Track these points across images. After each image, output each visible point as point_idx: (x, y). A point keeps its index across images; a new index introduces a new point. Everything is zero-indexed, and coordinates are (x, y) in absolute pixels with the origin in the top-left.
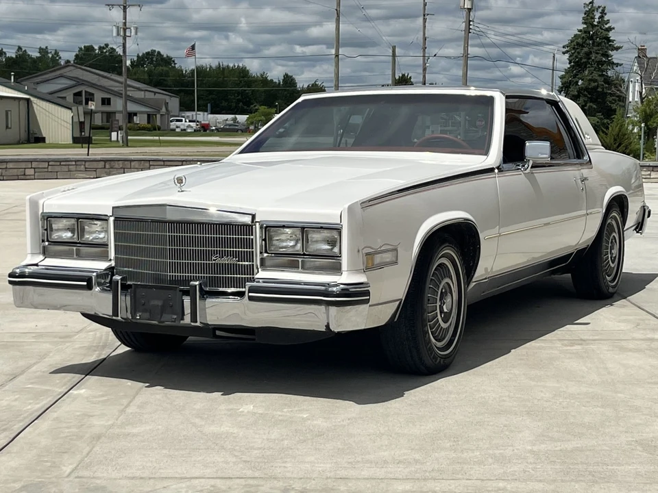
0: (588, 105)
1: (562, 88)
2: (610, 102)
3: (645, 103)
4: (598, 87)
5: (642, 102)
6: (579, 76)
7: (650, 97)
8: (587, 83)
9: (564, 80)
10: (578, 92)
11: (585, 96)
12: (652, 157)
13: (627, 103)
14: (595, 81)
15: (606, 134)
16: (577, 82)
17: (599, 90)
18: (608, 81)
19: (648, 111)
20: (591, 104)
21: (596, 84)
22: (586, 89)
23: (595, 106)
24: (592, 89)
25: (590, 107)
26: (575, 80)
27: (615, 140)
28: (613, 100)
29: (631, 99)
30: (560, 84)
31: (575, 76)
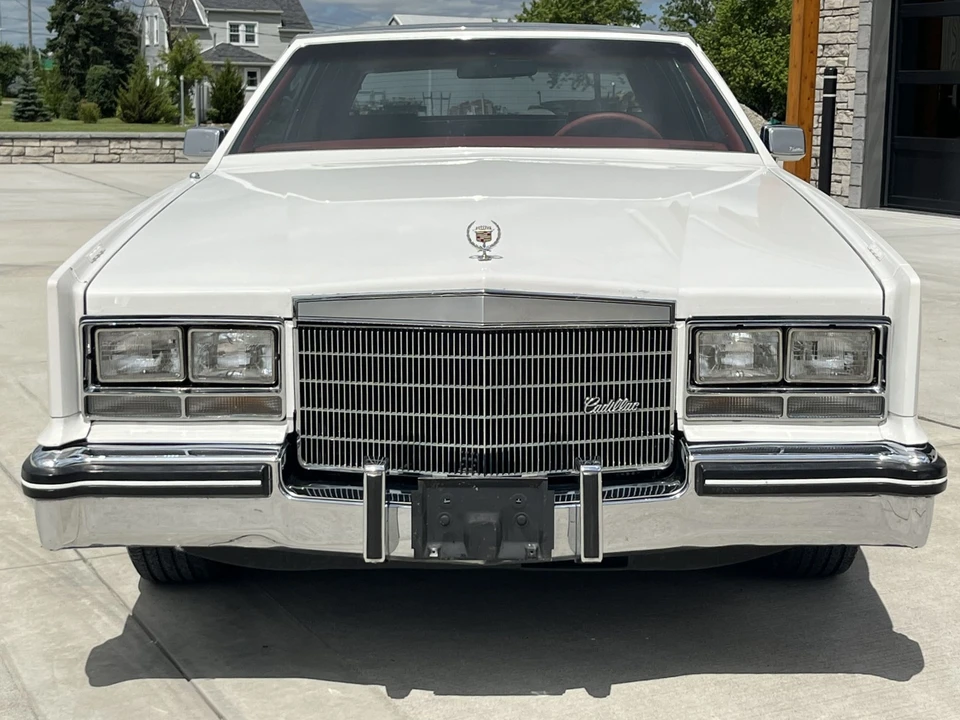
0: (92, 48)
1: (52, 24)
2: (121, 46)
3: (174, 48)
4: (102, 24)
5: (171, 47)
6: (76, 8)
7: (180, 40)
8: (87, 20)
9: (55, 13)
10: (77, 31)
11: (87, 36)
12: (190, 121)
13: (142, 47)
14: (99, 16)
15: (127, 90)
16: (73, 17)
17: (106, 28)
18: (114, 14)
19: (180, 59)
20: (96, 48)
21: (100, 20)
22: (87, 27)
23: (100, 51)
24: (94, 26)
25: (94, 51)
26: (70, 14)
27: (140, 98)
28: (125, 42)
29: (147, 42)
30: (50, 20)
31: (69, 9)
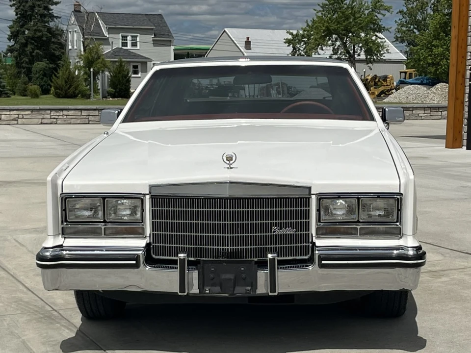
0: (35, 51)
1: (11, 36)
2: (54, 50)
3: (87, 51)
4: (42, 36)
5: (85, 50)
6: (26, 26)
7: (91, 46)
8: (32, 33)
9: (13, 30)
10: (27, 40)
11: (32, 44)
12: (98, 97)
13: (67, 50)
14: (40, 31)
15: (58, 77)
16: (24, 32)
17: (44, 39)
18: (49, 30)
19: (90, 58)
20: (38, 51)
21: (41, 33)
22: (33, 38)
23: (41, 53)
24: (37, 38)
25: (37, 53)
26: (22, 30)
27: (66, 82)
28: (56, 47)
29: (70, 47)
30: (9, 33)
31: (22, 26)
